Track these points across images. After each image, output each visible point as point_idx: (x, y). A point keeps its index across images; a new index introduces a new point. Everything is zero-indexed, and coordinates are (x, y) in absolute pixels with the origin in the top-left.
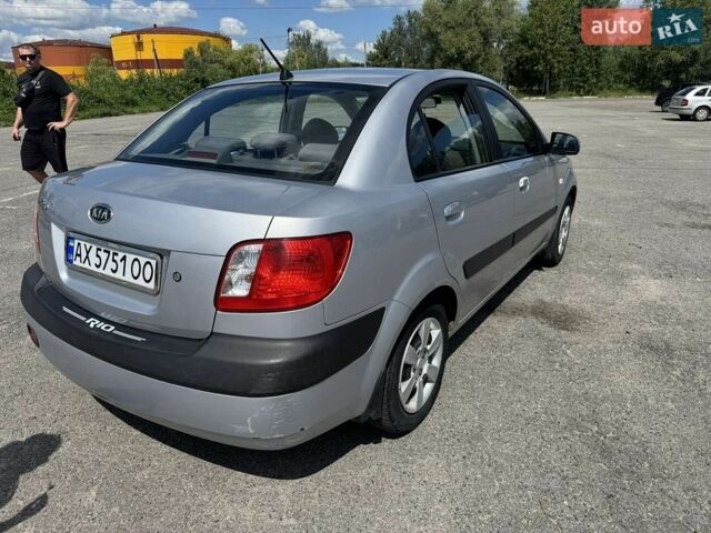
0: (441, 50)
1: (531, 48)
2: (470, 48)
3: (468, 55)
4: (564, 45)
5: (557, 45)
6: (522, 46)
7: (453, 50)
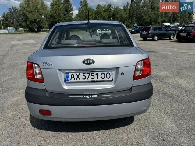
0: (29, 19)
1: (54, 19)
2: (37, 18)
3: (37, 20)
4: (63, 18)
5: (61, 18)
6: (52, 18)
7: (32, 19)
